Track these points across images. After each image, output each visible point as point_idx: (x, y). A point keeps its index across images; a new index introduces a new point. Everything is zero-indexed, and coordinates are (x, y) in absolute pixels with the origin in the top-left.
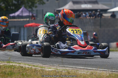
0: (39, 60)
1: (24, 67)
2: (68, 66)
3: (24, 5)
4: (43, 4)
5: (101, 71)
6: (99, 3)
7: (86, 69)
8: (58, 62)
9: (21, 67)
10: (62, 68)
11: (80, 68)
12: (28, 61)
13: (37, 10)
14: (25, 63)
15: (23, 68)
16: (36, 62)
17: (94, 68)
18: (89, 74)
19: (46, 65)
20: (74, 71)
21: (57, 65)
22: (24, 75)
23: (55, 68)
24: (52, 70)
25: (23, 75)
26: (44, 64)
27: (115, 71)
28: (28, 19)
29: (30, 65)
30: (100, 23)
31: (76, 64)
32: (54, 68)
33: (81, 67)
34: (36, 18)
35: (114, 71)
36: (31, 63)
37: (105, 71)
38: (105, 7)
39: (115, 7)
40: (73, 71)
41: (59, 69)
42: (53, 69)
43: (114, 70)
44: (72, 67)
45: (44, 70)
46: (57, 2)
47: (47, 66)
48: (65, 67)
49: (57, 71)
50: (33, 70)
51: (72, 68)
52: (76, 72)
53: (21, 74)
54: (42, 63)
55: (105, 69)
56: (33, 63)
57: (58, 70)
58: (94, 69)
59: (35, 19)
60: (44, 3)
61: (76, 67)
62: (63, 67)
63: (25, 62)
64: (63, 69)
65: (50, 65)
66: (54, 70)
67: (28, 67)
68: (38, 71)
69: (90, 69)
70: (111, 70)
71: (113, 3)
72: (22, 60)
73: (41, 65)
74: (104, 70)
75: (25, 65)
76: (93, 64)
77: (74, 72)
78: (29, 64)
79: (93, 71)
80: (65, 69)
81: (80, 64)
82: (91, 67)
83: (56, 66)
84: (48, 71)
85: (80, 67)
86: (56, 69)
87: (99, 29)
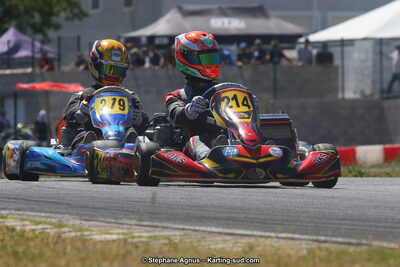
0: (69, 204)
1: (18, 228)
2: (169, 225)
3: (14, 23)
4: (80, 19)
5: (282, 242)
6: (271, 13)
7: (230, 234)
8: (133, 212)
9: (7, 228)
10: (149, 232)
11: (210, 232)
12: (32, 210)
13: (59, 39)
14: (24, 217)
15: (14, 233)
16: (59, 213)
17: (258, 230)
18: (240, 250)
19: (94, 223)
20: (191, 243)
21: (133, 222)
22: (20, 254)
23: (125, 231)
24: (115, 237)
25: (15, 254)
26: (86, 220)
27: (328, 239)
28: (29, 70)
29: (40, 223)
30: (275, 81)
31: (196, 218)
32: (121, 231)
33: (211, 226)
34: (56, 64)
35: (325, 242)
36: (43, 214)
37: (292, 239)
38: (290, 28)
39: (324, 26)
40: (187, 241)
41: (136, 234)
42: (119, 234)
43: (323, 238)
44: (181, 227)
45: (87, 240)
46: (127, 10)
47: (98, 223)
48: (157, 227)
49: (130, 240)
50: (50, 240)
51: (182, 233)
52: (195, 244)
53: (9, 250)
54: (80, 216)
55: (292, 232)
56: (48, 215)
57: (133, 237)
58: (256, 233)
59: (51, 69)
60: (82, 15)
61: (197, 228)
62: (152, 229)
63: (21, 212)
64: (152, 234)
65: (108, 222)
66: (121, 237)
67: (33, 230)
68: (68, 241)
69: (242, 235)
70: (315, 237)
71: (317, 14)
72: (13, 205)
73: (77, 222)
74: (290, 235)
75: (20, 223)
76: (252, 216)
77: (188, 245)
78: (38, 219)
79: (252, 240)
80: (157, 234)
81: (208, 218)
82: (247, 229)
83: (126, 226)
84: (101, 242)
85: (208, 229)
86: (126, 237)
87: (272, 101)
